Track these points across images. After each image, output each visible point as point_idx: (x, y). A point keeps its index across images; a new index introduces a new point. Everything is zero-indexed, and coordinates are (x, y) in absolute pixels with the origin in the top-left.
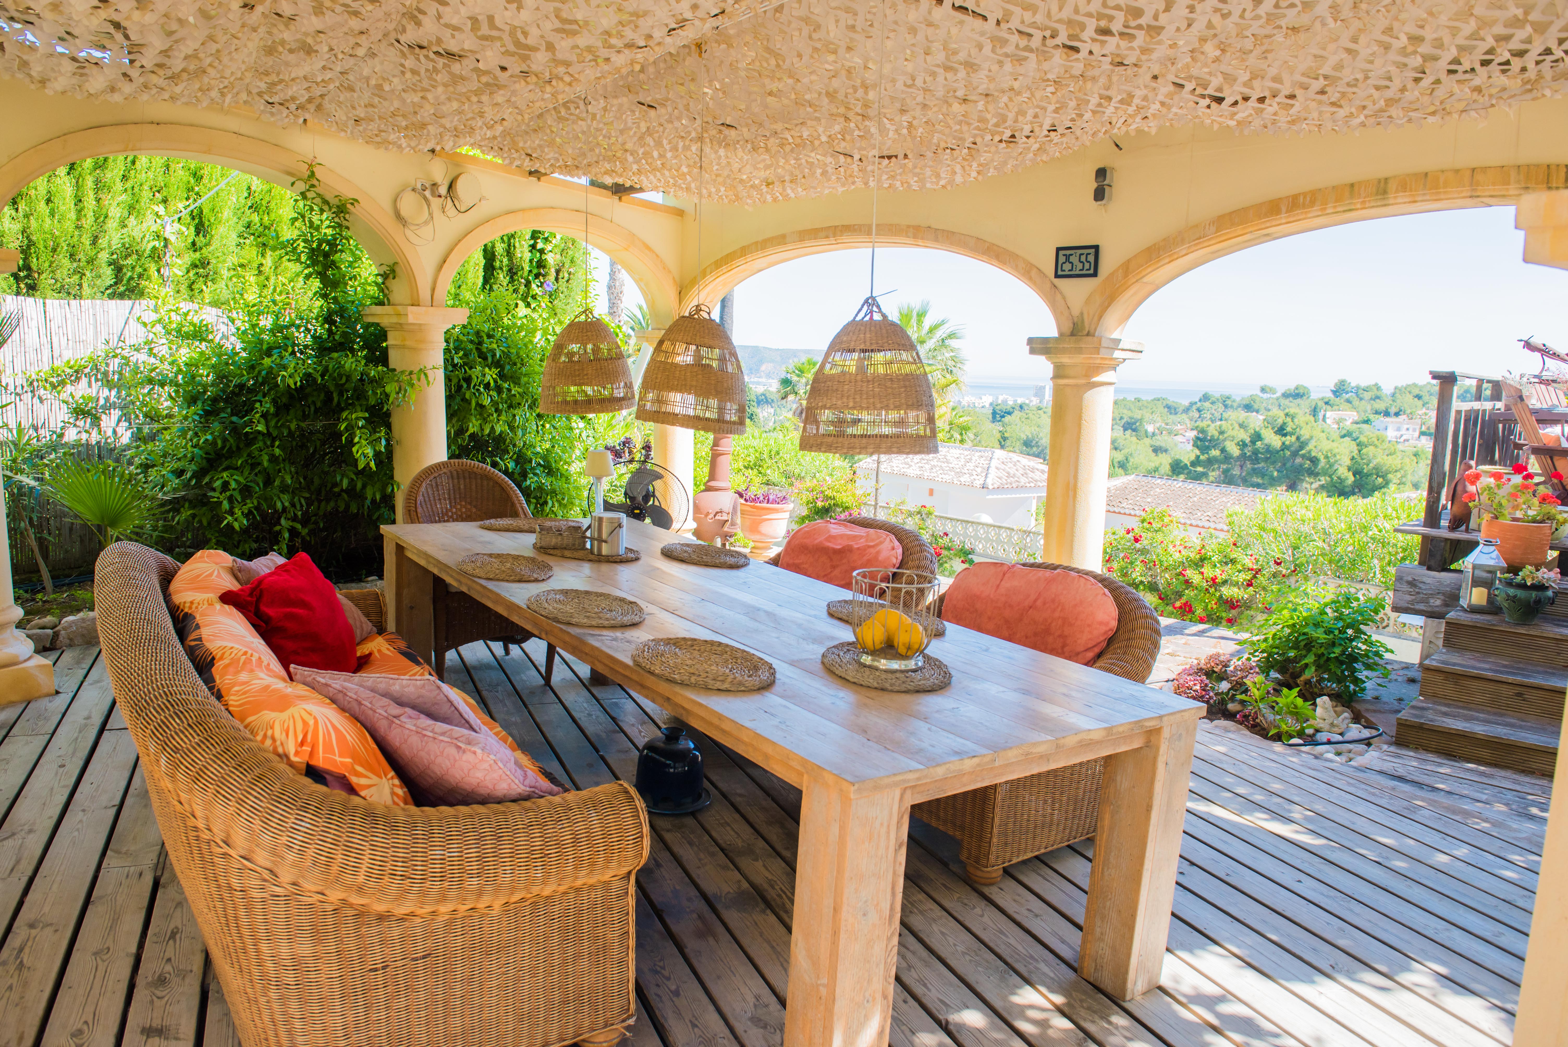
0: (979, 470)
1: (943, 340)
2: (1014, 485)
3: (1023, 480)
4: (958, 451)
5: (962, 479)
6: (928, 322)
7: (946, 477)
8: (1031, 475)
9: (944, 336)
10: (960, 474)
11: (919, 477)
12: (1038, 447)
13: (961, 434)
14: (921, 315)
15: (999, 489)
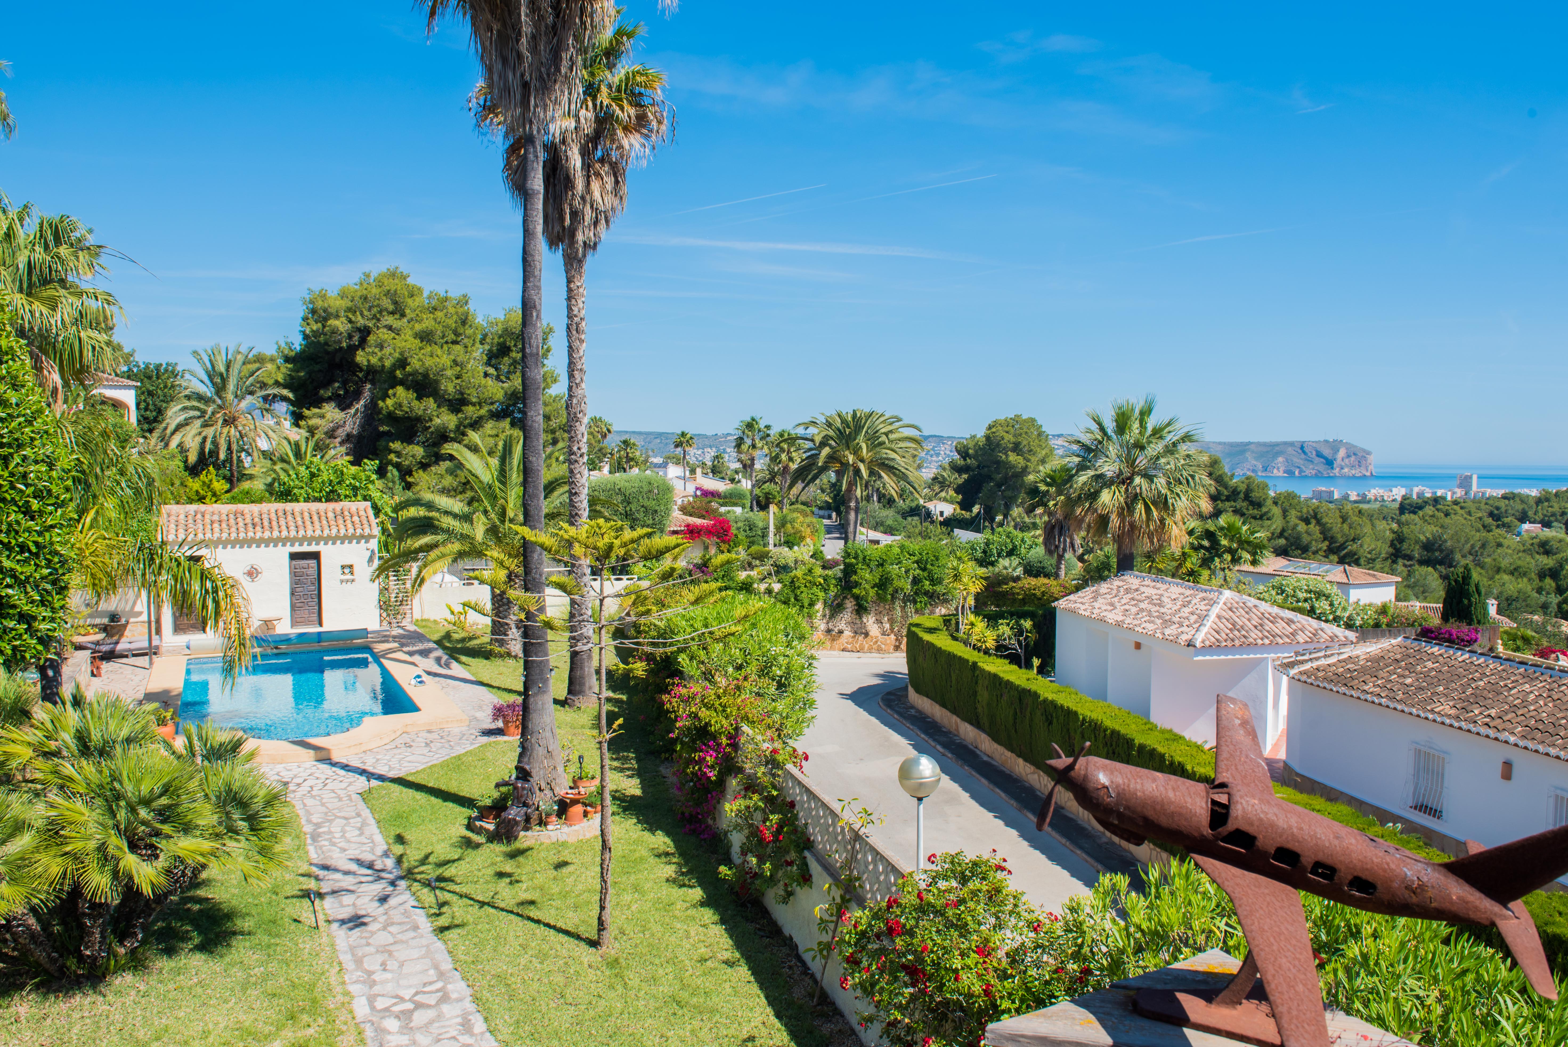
0: (1193, 618)
1: (1174, 444)
2: (1237, 643)
3: (1254, 634)
4: (1179, 590)
5: (1167, 632)
6: (1151, 423)
7: (1150, 627)
8: (1268, 626)
9: (1175, 439)
10: (1167, 623)
11: (1118, 624)
12: (1441, 551)
13: (1254, 554)
14: (1146, 413)
15: (1208, 649)
